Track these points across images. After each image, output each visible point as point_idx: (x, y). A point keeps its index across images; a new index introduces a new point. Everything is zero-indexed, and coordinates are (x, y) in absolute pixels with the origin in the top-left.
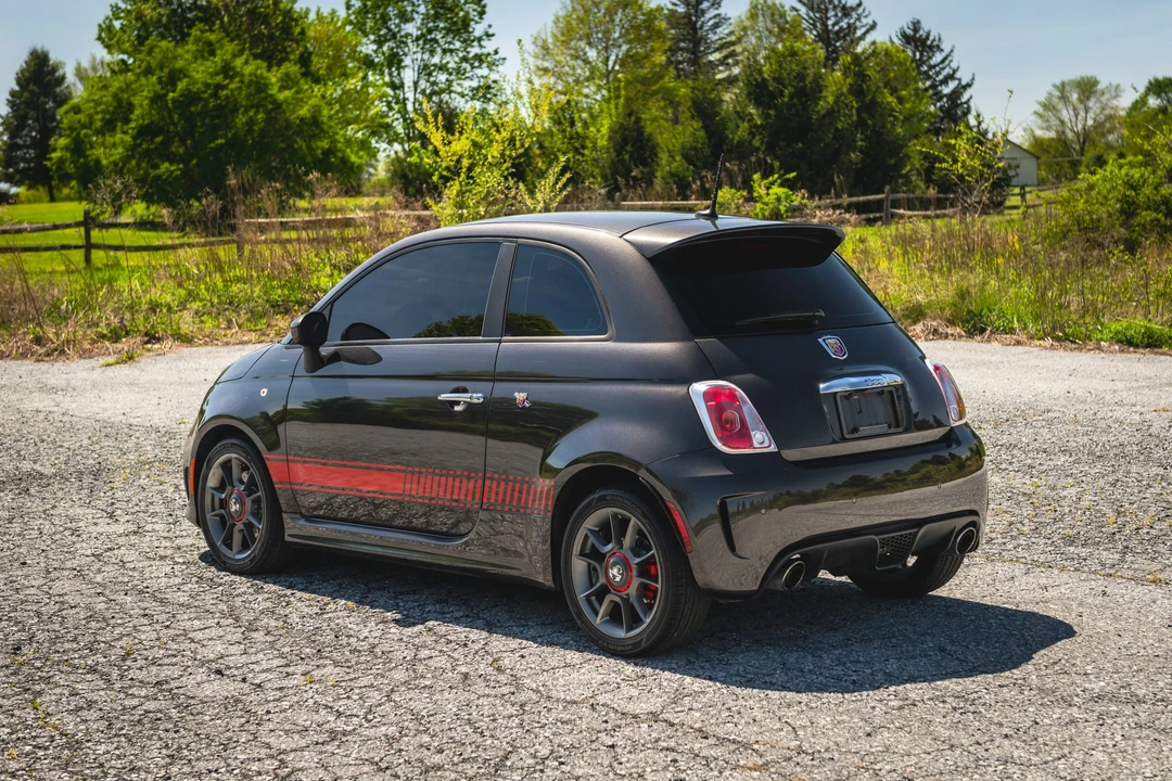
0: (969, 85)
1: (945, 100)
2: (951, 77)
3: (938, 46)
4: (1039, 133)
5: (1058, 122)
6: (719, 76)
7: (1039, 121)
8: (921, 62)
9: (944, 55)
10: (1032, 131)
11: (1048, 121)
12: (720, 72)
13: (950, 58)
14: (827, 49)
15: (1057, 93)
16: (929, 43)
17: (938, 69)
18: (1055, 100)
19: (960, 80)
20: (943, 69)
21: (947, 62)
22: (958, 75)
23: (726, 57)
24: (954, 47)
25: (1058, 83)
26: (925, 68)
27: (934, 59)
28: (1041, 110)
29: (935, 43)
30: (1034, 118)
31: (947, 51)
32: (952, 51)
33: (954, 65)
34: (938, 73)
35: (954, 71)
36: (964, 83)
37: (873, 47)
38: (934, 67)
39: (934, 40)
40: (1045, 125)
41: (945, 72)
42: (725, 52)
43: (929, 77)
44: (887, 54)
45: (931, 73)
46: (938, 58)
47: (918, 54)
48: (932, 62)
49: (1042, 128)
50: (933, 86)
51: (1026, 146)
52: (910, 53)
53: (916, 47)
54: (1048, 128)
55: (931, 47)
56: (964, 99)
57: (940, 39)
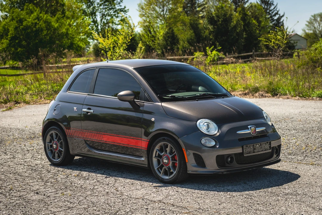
0: (283, 16)
1: (275, 21)
2: (277, 14)
3: (272, 4)
4: (307, 31)
5: (313, 28)
6: (200, 15)
7: (307, 28)
8: (267, 9)
9: (274, 6)
10: (305, 31)
11: (310, 27)
12: (200, 14)
13: (276, 7)
14: (236, 5)
15: (313, 18)
16: (269, 3)
17: (272, 11)
18: (313, 21)
19: (280, 14)
20: (274, 11)
21: (275, 9)
22: (279, 13)
23: (202, 9)
24: (277, 3)
25: (313, 15)
26: (268, 11)
27: (271, 8)
28: (307, 24)
29: (271, 3)
30: (305, 26)
31: (275, 5)
32: (277, 5)
33: (278, 10)
34: (272, 13)
35: (278, 12)
36: (281, 15)
37: (251, 5)
38: (271, 10)
39: (271, 2)
40: (309, 29)
41: (275, 12)
42: (202, 7)
43: (270, 14)
44: (255, 6)
45: (270, 13)
46: (272, 7)
47: (266, 7)
48: (270, 9)
49: (308, 30)
50: (271, 17)
51: (303, 36)
52: (263, 6)
53: (265, 4)
54: (310, 30)
55: (270, 4)
56: (281, 20)
57: (273, 1)
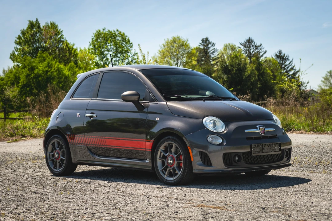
0: (298, 71)
1: (291, 76)
2: (292, 69)
3: (288, 59)
4: (323, 87)
5: (329, 84)
6: (215, 69)
7: (323, 84)
8: (282, 64)
9: (290, 61)
10: (321, 87)
11: (326, 83)
12: (215, 68)
13: (292, 62)
14: (251, 60)
15: (329, 74)
16: (285, 57)
17: (288, 66)
18: (329, 77)
19: (295, 70)
20: (289, 66)
21: (291, 64)
22: (294, 68)
23: (217, 62)
24: (293, 59)
25: (329, 71)
26: (283, 66)
27: (286, 63)
28: (323, 80)
29: (287, 58)
31: (291, 60)
32: (292, 60)
33: (293, 65)
34: (288, 68)
35: (293, 67)
36: (296, 71)
37: (265, 59)
38: (287, 65)
39: (286, 57)
40: (325, 85)
41: (290, 67)
42: (217, 61)
43: (285, 69)
44: (270, 61)
45: (286, 68)
46: (287, 63)
47: (281, 62)
48: (286, 64)
49: (324, 86)
50: (286, 72)
51: (319, 92)
52: (278, 61)
53: (281, 59)
54: (326, 86)
55: (285, 59)
56: (297, 76)
57: (288, 56)
